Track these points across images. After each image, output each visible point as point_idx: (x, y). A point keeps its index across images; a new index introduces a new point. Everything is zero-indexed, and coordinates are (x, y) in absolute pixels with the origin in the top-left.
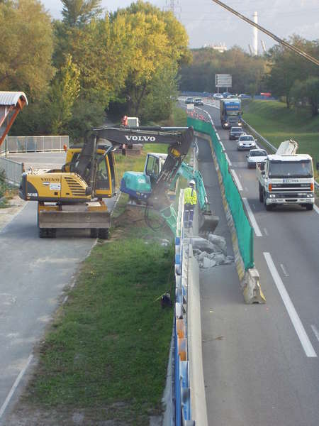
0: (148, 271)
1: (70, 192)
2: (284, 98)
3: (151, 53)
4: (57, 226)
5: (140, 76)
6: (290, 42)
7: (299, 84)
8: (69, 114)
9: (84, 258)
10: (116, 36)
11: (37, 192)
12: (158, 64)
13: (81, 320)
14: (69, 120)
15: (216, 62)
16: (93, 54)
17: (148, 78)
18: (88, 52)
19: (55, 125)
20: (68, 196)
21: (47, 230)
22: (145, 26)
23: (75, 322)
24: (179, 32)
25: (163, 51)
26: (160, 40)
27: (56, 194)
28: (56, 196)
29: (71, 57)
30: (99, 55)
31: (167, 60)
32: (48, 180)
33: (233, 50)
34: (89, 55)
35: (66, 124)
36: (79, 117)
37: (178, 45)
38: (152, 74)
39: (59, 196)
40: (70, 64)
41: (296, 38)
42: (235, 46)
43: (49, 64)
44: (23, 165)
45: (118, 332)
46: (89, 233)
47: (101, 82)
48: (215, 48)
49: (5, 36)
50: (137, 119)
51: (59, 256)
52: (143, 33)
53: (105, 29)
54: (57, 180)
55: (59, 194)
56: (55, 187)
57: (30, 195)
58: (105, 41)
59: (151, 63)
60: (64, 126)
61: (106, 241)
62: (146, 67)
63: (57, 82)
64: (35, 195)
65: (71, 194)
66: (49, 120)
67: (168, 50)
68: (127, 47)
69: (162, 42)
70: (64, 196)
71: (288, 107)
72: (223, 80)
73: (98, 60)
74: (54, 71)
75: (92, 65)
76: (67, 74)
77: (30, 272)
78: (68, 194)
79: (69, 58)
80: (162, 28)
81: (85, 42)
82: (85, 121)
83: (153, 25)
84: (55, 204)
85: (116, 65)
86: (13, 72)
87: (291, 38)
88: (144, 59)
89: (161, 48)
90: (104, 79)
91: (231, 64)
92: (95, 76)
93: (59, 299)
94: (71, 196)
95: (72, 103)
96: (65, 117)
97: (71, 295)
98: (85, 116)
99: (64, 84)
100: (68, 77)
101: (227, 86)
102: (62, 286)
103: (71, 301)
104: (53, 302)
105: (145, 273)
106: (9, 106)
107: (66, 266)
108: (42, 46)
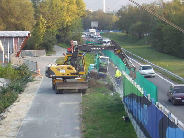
0: (111, 107)
1: (69, 73)
2: (125, 31)
3: (70, 13)
4: (65, 88)
5: (66, 23)
6: (127, 7)
7: (133, 25)
8: (41, 40)
9: (80, 102)
10: (58, 6)
11: (54, 74)
12: (73, 18)
13: (94, 128)
14: (41, 43)
15: (91, 17)
16: (49, 14)
17: (69, 24)
18: (47, 13)
19: (36, 45)
20: (68, 75)
21: (60, 90)
22: (67, 1)
23: (92, 129)
24: (82, 4)
25: (75, 12)
26: (74, 7)
27: (63, 74)
28: (63, 75)
29: (42, 16)
30: (51, 15)
31: (77, 16)
32: (59, 69)
33: (98, 11)
34: (48, 14)
35: (41, 45)
36: (46, 42)
37: (82, 10)
38: (71, 22)
39: (64, 75)
40: (41, 19)
41: (129, 5)
42: (99, 10)
43: (33, 19)
44: (37, 63)
45: (112, 133)
46: (77, 91)
47: (53, 26)
48: (89, 10)
49: (14, 7)
50: (77, 41)
51: (69, 101)
52: (67, 5)
53: (53, 3)
54: (63, 68)
55: (64, 74)
56: (62, 71)
57: (51, 75)
58: (53, 8)
59: (70, 17)
60: (40, 45)
61: (85, 94)
62: (68, 19)
63: (36, 27)
64: (54, 75)
65: (70, 74)
66: (33, 43)
67: (77, 11)
68: (62, 11)
69: (75, 8)
70: (67, 75)
71: (127, 35)
72: (95, 24)
73: (51, 17)
74: (35, 22)
75: (49, 19)
76: (40, 23)
77: (60, 108)
78: (69, 74)
79: (41, 16)
80: (75, 2)
81: (46, 9)
82: (48, 43)
83: (70, 1)
84: (61, 79)
85: (59, 19)
86: (18, 23)
87: (127, 5)
88: (67, 16)
89: (75, 11)
90: (54, 25)
91: (97, 17)
92: (50, 24)
93: (79, 120)
94: (70, 75)
95: (43, 36)
96: (40, 42)
97: (84, 118)
98: (49, 41)
99: (39, 27)
100: (41, 24)
101: (96, 27)
102: (77, 114)
103: (85, 120)
104: (77, 121)
105: (110, 107)
106: (24, 37)
107: (74, 105)
108: (30, 11)
